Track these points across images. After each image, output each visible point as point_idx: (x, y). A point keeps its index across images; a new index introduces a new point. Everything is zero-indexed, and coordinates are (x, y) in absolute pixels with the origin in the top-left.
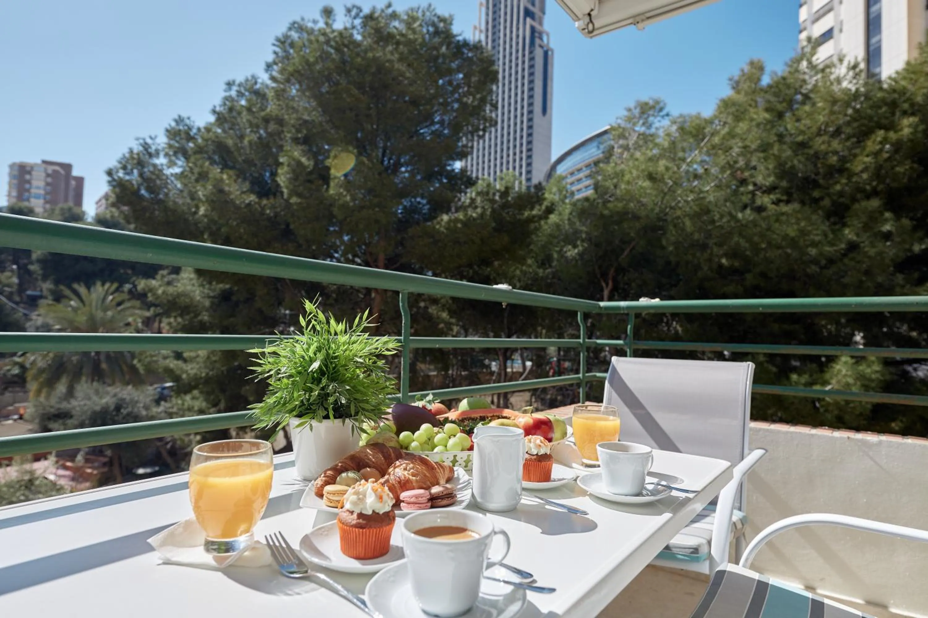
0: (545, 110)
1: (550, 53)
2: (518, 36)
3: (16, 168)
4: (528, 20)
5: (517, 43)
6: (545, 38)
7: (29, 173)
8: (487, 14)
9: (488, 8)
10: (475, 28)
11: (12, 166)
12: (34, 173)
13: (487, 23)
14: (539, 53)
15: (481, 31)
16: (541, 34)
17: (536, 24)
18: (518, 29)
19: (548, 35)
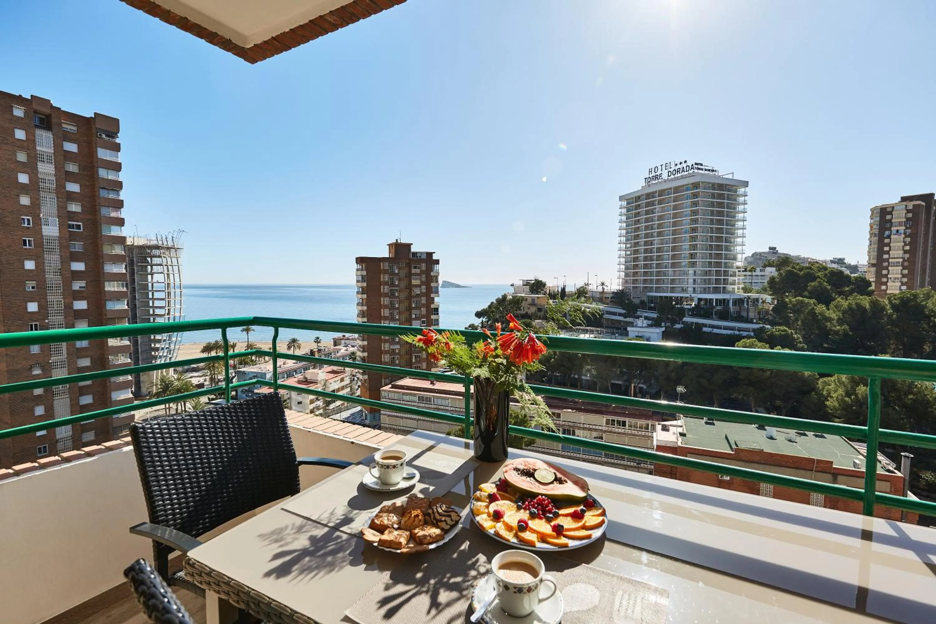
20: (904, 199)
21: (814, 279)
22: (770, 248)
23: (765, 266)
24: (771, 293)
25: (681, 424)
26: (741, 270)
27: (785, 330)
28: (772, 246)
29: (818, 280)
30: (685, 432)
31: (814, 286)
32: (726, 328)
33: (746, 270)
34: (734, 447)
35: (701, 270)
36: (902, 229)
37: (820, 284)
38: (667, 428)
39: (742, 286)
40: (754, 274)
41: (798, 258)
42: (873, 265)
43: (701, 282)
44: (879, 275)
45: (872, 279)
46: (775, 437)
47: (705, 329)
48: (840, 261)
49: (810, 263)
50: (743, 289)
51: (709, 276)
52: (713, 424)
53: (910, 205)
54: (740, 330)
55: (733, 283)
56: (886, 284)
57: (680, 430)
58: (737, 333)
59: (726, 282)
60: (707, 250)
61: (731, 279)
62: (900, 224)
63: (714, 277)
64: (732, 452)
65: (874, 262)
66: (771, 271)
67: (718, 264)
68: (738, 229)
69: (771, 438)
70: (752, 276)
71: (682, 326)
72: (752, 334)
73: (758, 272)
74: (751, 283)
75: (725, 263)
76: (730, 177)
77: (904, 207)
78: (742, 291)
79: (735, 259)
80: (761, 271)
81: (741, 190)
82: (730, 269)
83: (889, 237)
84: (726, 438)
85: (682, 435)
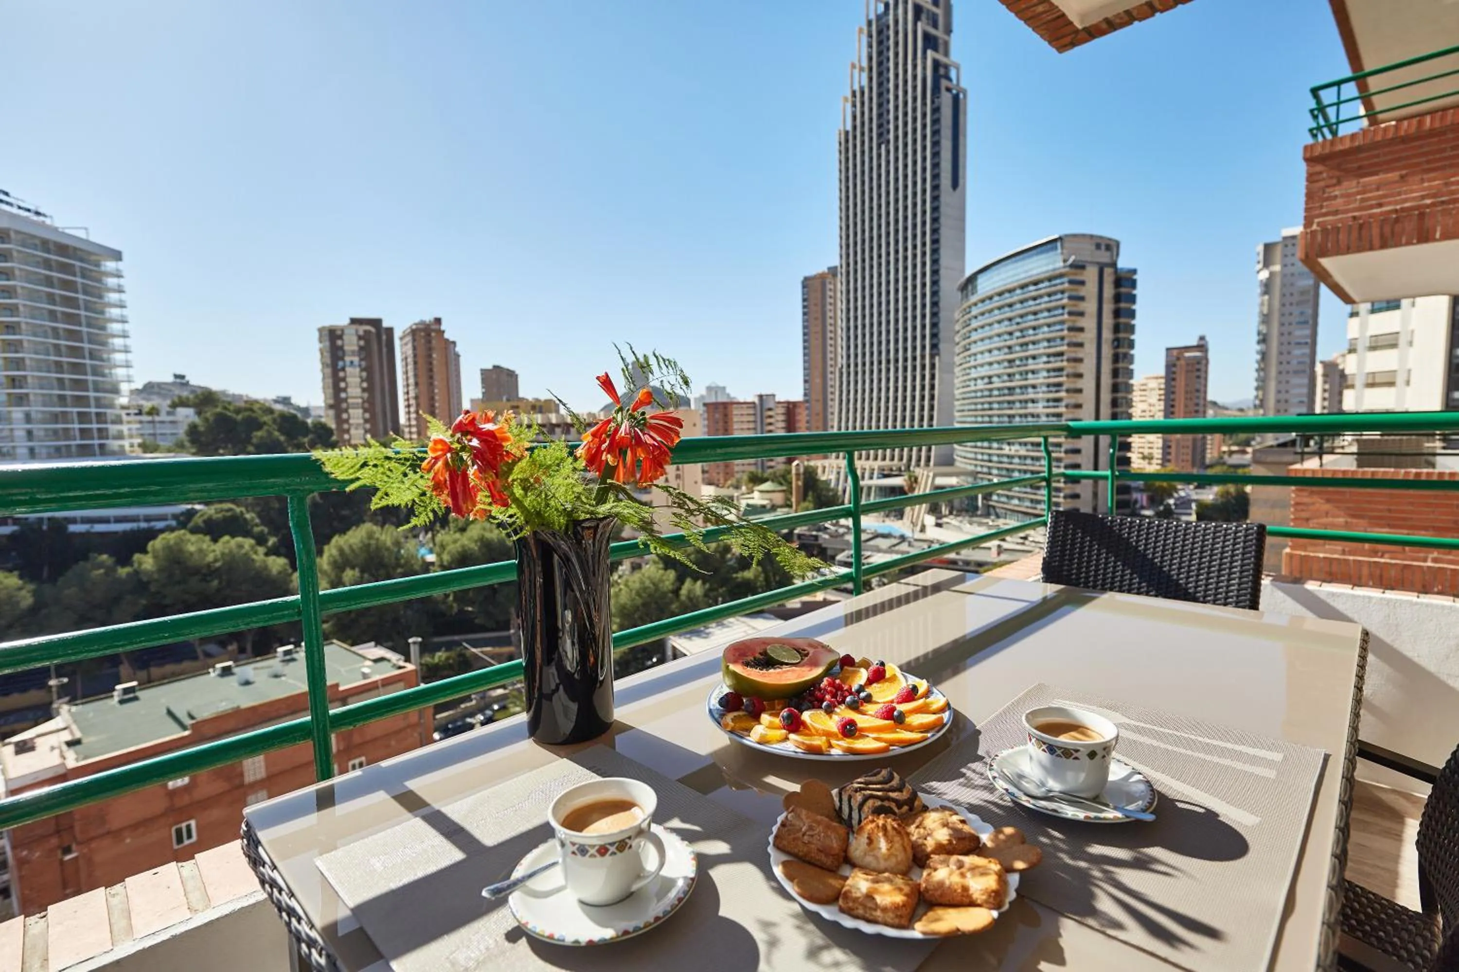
0: (955, 183)
1: (961, 96)
2: (915, 77)
3: (326, 333)
4: (929, 53)
5: (915, 88)
6: (953, 74)
7: (340, 337)
8: (870, 46)
9: (870, 36)
10: (853, 66)
11: (320, 330)
12: (345, 337)
13: (870, 58)
14: (946, 99)
15: (861, 69)
16: (947, 67)
17: (940, 57)
18: (915, 66)
19: (958, 69)
20: (354, 321)
21: (260, 426)
22: (176, 376)
23: (174, 406)
24: (194, 450)
25: (62, 726)
26: (132, 411)
27: (230, 510)
28: (178, 372)
29: (266, 428)
30: (78, 735)
31: (262, 438)
32: (119, 520)
33: (140, 413)
34: (188, 722)
35: (43, 412)
36: (356, 359)
37: (270, 433)
38: (29, 745)
39: (139, 441)
40: (157, 418)
41: (224, 393)
42: (331, 407)
43: (46, 436)
44: (339, 421)
45: (333, 426)
46: (251, 679)
47: (72, 528)
48: (286, 401)
49: (246, 402)
50: (140, 445)
51: (64, 423)
52: (136, 699)
53: (362, 329)
54: (148, 519)
55: (120, 436)
56: (348, 431)
57: (66, 736)
58: (143, 525)
59: (103, 433)
60: (49, 371)
61: (113, 428)
62: (353, 353)
63: (77, 426)
64: (187, 733)
65: (331, 402)
66: (186, 415)
67: (81, 401)
68: (114, 336)
69: (247, 683)
70: (153, 422)
71: (15, 528)
72: (174, 523)
73: (163, 417)
74: (154, 435)
75: (97, 399)
76: (82, 234)
77: (353, 332)
78: (138, 451)
79: (116, 391)
80: (169, 413)
81: (110, 265)
82: (108, 411)
83: (343, 369)
84: (170, 713)
85: (72, 744)
